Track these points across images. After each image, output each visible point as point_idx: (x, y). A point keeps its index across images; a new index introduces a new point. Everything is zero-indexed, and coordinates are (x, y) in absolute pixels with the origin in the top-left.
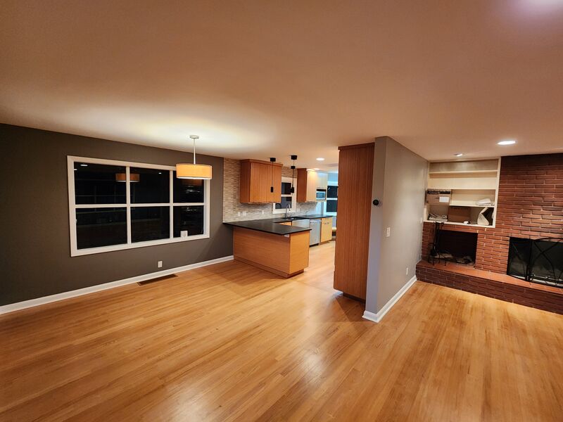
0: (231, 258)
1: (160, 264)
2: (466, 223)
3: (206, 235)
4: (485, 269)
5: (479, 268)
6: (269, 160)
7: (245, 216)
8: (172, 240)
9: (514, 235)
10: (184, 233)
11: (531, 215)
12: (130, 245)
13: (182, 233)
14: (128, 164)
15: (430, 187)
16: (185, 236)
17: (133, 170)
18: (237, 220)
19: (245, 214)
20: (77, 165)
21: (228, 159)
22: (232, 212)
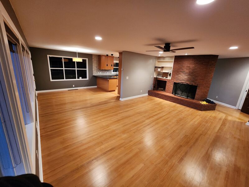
0: (96, 87)
1: (74, 86)
2: (164, 78)
3: (87, 79)
4: (167, 92)
5: (166, 92)
6: (111, 55)
7: (100, 74)
8: (77, 79)
9: (175, 82)
10: (80, 78)
11: (179, 75)
12: (65, 80)
13: (80, 77)
14: (63, 57)
15: (157, 66)
16: (81, 79)
17: (64, 58)
18: (98, 75)
19: (101, 73)
20: (49, 57)
21: (94, 55)
22: (96, 72)
